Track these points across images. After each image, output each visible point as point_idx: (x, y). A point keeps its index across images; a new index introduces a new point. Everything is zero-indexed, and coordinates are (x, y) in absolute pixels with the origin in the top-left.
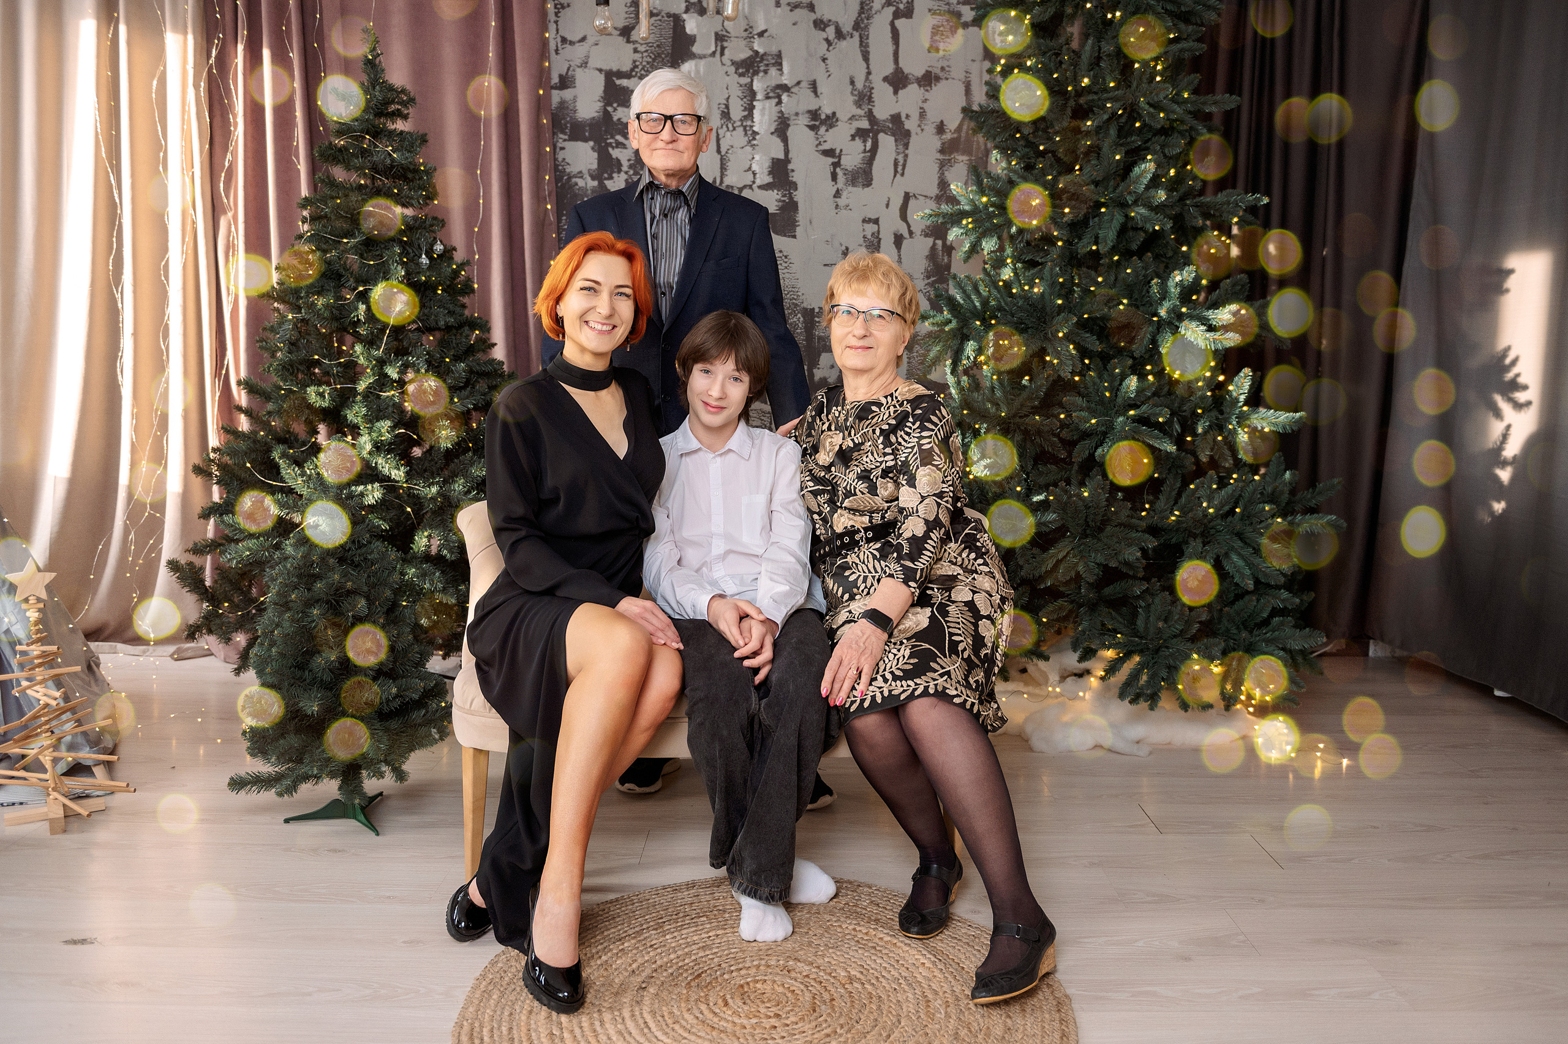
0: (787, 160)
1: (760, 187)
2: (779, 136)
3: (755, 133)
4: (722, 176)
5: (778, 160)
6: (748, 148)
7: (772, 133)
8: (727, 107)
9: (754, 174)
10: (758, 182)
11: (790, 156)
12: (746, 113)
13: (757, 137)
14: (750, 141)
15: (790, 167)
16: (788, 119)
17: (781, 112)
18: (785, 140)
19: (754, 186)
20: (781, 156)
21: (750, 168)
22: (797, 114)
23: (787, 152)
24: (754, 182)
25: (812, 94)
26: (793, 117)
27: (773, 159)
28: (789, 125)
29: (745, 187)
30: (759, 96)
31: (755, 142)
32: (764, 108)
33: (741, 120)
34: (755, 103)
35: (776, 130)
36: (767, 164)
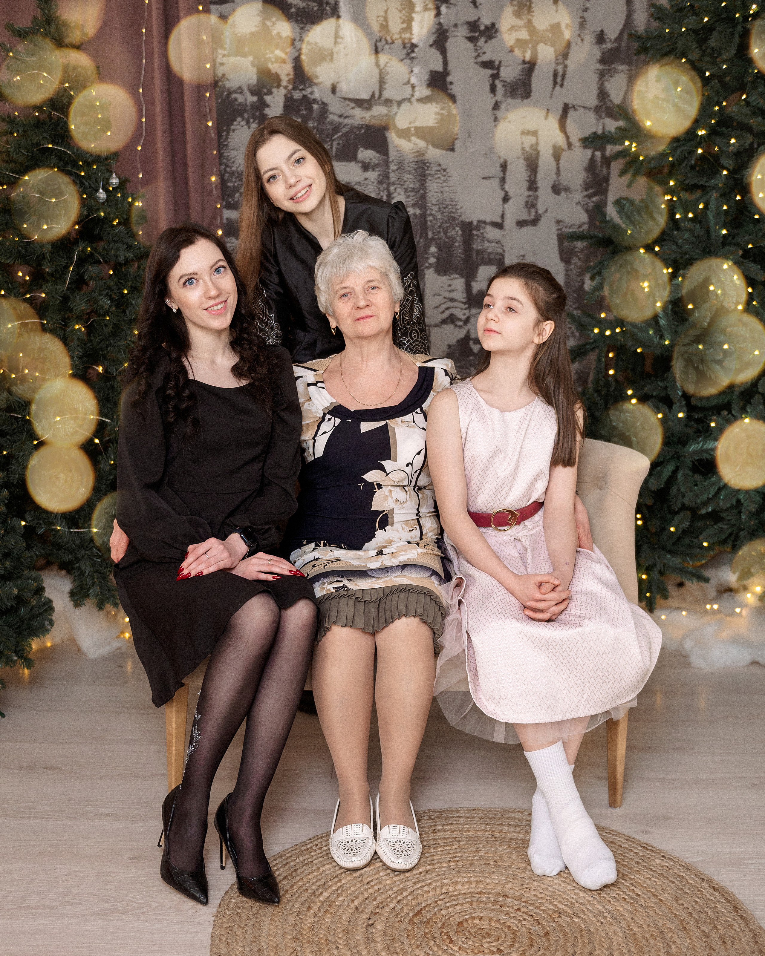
0: (446, 73)
1: (419, 100)
2: (437, 48)
3: (414, 46)
4: (381, 89)
5: (437, 73)
6: (407, 61)
7: (431, 46)
8: (386, 19)
9: (413, 87)
10: (417, 95)
11: (449, 68)
12: (404, 25)
13: (416, 50)
14: (408, 54)
15: (449, 79)
16: (447, 31)
17: (440, 24)
18: (443, 52)
19: (413, 99)
20: (440, 68)
21: (408, 82)
22: (456, 26)
23: (445, 64)
24: (412, 95)
25: (471, 5)
26: (452, 29)
27: (432, 72)
28: (447, 37)
29: (404, 100)
30: (418, 8)
31: (413, 55)
32: (422, 20)
33: (400, 33)
34: (414, 15)
35: (435, 42)
36: (426, 77)
